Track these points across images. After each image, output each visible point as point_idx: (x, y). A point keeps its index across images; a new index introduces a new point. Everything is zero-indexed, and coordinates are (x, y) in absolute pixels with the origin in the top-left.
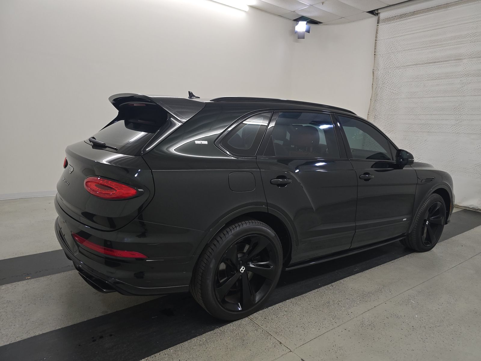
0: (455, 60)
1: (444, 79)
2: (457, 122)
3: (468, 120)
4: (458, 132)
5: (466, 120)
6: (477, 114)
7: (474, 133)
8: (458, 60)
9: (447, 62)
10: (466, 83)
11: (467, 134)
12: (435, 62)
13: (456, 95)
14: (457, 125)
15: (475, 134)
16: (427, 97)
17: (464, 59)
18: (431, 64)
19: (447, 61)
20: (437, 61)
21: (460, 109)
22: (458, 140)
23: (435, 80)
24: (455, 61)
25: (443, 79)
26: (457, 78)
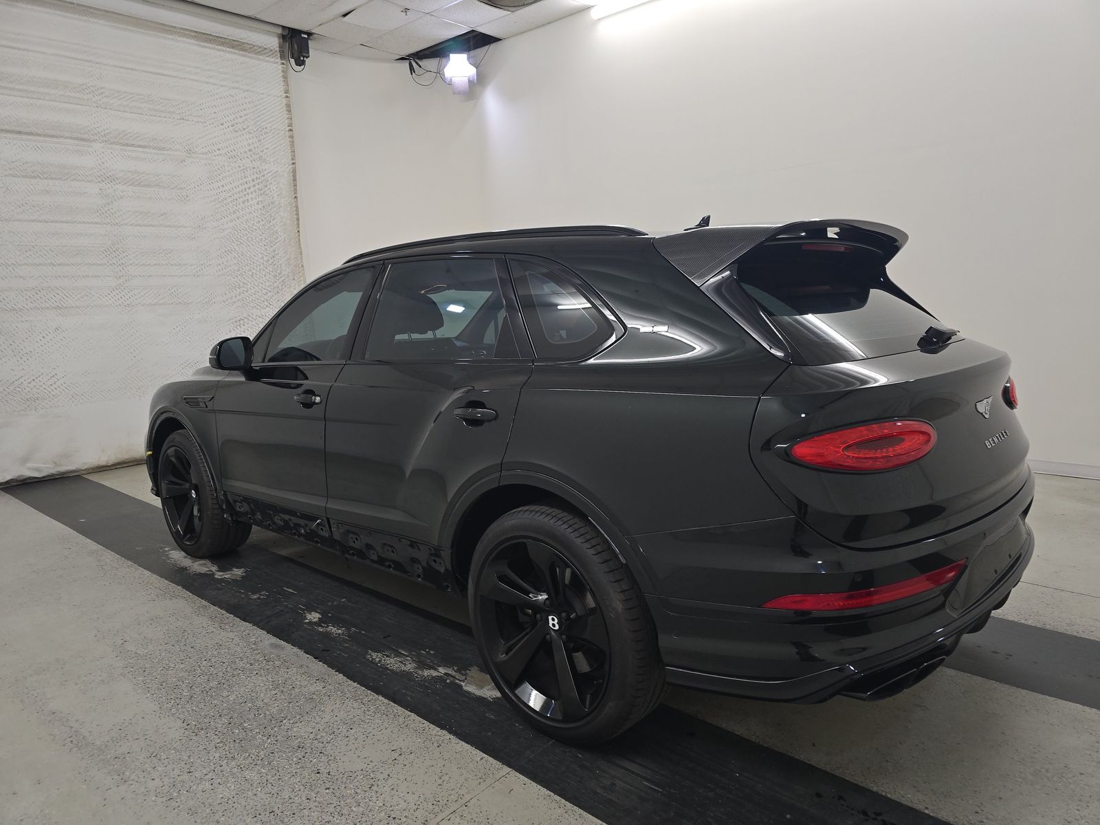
0: (71, 138)
1: (60, 179)
2: (121, 281)
3: (140, 276)
4: (128, 302)
5: (136, 276)
6: (156, 265)
7: (161, 302)
8: (82, 139)
9: (55, 139)
10: (113, 196)
11: (148, 305)
12: (19, 133)
13: (99, 220)
14: (122, 288)
15: (162, 304)
16: (26, 221)
17: (94, 141)
18: (9, 135)
19: (56, 137)
20: (25, 131)
21: (118, 253)
22: (134, 321)
23: (35, 177)
24: (72, 141)
25: (56, 179)
26: (89, 181)
